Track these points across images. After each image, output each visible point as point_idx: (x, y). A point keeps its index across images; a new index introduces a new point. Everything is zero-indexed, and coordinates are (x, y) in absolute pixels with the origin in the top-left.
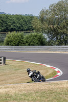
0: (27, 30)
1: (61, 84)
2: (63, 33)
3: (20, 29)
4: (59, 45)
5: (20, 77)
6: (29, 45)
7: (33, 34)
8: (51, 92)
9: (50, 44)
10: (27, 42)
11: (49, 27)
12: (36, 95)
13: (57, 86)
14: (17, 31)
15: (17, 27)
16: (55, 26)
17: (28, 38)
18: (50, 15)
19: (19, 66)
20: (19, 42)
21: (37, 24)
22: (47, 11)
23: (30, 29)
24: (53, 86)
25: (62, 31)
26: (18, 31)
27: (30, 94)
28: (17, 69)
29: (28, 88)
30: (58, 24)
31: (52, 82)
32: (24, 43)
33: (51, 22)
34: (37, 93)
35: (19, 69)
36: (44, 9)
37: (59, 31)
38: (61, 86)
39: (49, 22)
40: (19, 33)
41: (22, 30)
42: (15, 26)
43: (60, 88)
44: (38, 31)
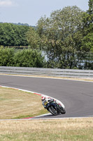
0: (19, 45)
1: (60, 123)
2: (69, 51)
3: (9, 43)
4: (61, 68)
5: (5, 110)
6: (21, 66)
7: (26, 50)
8: (45, 133)
9: (49, 65)
10: (17, 62)
11: (49, 42)
12: (23, 137)
13: (55, 126)
14: (5, 45)
15: (6, 40)
16: (58, 42)
17: (19, 56)
18: (51, 26)
19: (5, 94)
20: (7, 61)
21: (33, 37)
22: (48, 20)
23: (23, 44)
24: (49, 126)
25: (66, 49)
26: (7, 45)
27: (16, 136)
28: (2, 99)
29: (14, 127)
30: (62, 39)
31: (48, 119)
32: (14, 63)
33: (52, 35)
34: (25, 134)
35: (4, 99)
36: (43, 17)
37: (63, 48)
38: (59, 126)
39: (50, 35)
40: (8, 49)
41: (13, 45)
42: (2, 38)
43: (58, 129)
44: (34, 46)
